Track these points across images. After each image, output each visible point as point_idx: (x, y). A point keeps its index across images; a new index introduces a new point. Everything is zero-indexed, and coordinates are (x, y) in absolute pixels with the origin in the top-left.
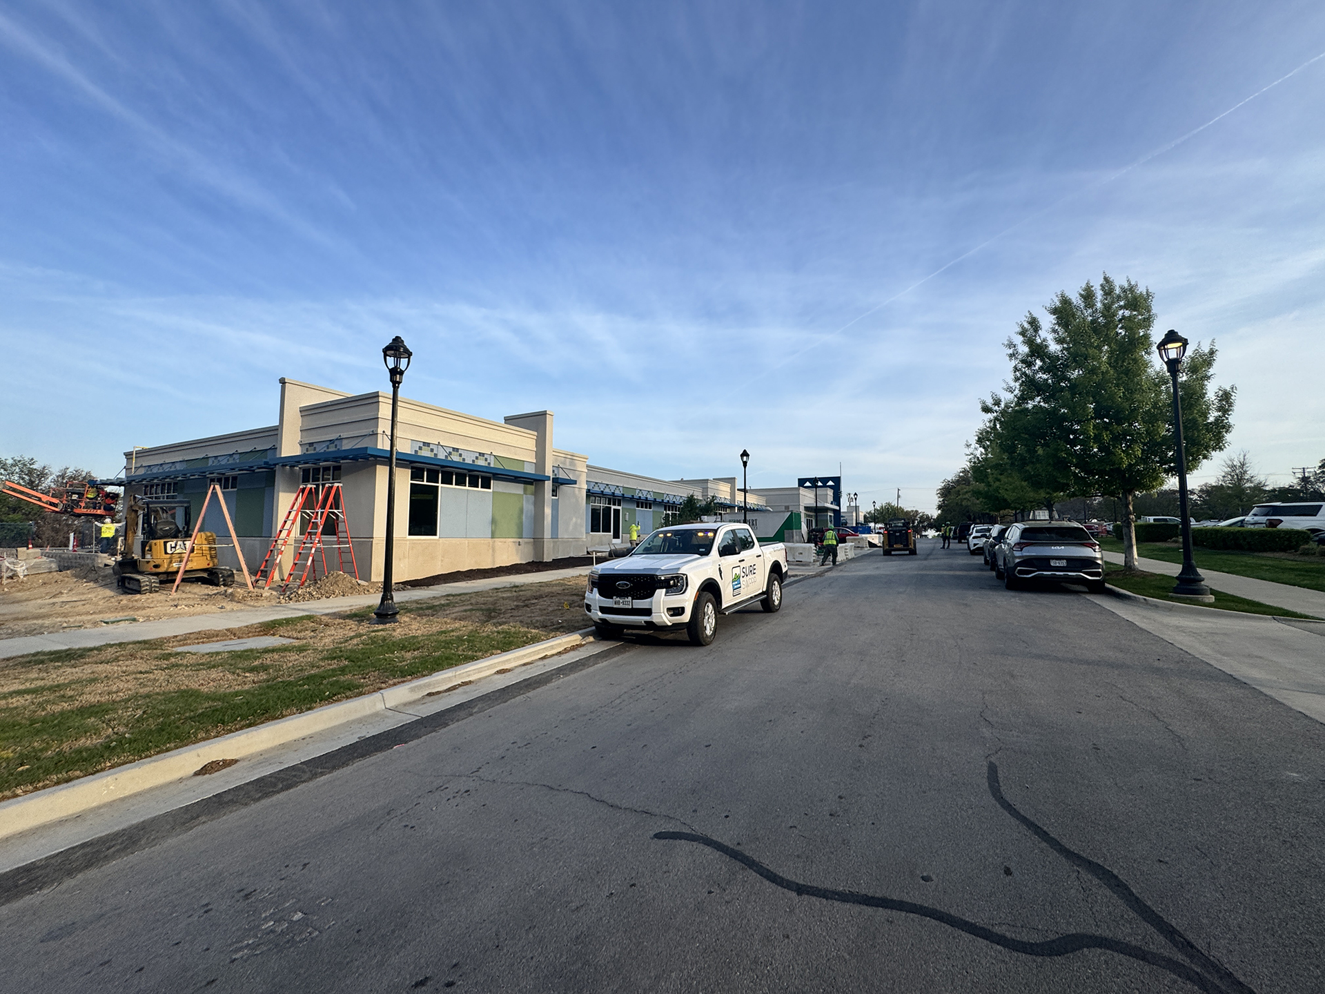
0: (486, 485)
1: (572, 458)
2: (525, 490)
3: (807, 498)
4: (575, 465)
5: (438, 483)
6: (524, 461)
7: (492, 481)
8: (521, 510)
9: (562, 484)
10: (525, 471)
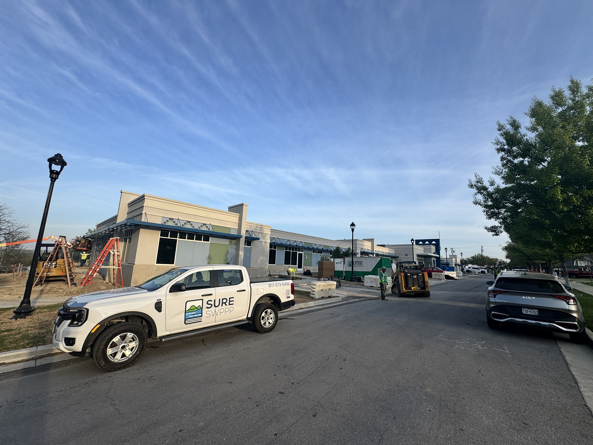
0: (207, 239)
1: (261, 227)
2: (230, 242)
3: (419, 250)
4: (263, 230)
5: (177, 238)
6: (231, 228)
7: (210, 238)
8: (228, 253)
9: (254, 240)
10: (231, 234)
